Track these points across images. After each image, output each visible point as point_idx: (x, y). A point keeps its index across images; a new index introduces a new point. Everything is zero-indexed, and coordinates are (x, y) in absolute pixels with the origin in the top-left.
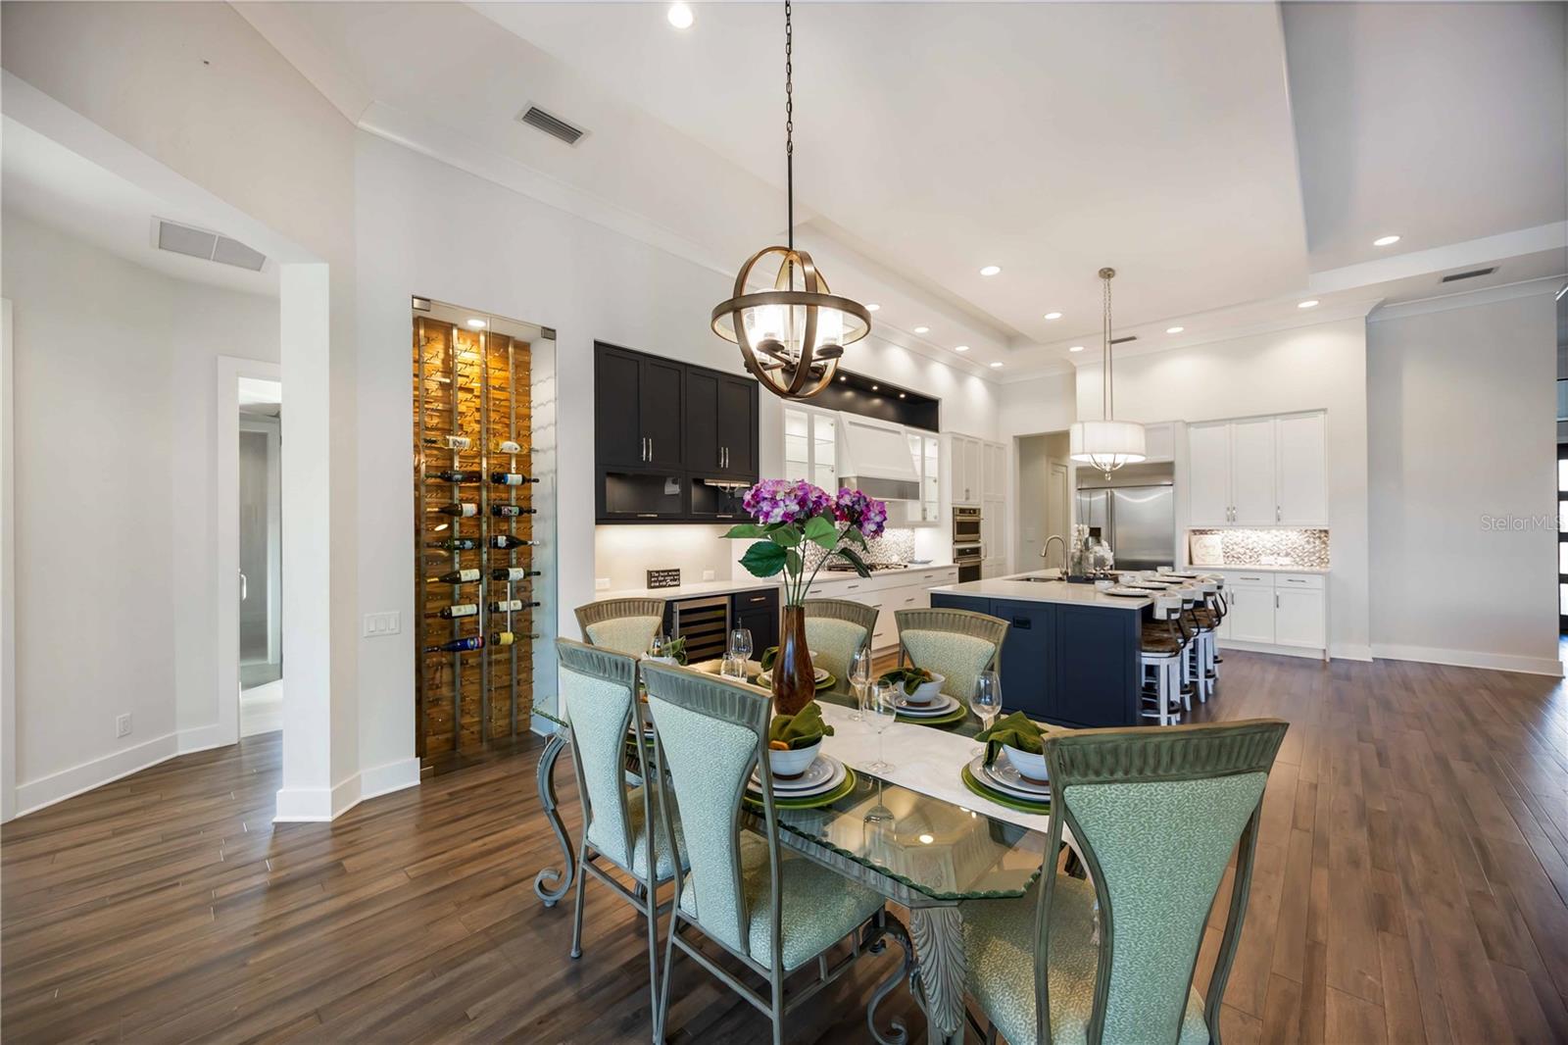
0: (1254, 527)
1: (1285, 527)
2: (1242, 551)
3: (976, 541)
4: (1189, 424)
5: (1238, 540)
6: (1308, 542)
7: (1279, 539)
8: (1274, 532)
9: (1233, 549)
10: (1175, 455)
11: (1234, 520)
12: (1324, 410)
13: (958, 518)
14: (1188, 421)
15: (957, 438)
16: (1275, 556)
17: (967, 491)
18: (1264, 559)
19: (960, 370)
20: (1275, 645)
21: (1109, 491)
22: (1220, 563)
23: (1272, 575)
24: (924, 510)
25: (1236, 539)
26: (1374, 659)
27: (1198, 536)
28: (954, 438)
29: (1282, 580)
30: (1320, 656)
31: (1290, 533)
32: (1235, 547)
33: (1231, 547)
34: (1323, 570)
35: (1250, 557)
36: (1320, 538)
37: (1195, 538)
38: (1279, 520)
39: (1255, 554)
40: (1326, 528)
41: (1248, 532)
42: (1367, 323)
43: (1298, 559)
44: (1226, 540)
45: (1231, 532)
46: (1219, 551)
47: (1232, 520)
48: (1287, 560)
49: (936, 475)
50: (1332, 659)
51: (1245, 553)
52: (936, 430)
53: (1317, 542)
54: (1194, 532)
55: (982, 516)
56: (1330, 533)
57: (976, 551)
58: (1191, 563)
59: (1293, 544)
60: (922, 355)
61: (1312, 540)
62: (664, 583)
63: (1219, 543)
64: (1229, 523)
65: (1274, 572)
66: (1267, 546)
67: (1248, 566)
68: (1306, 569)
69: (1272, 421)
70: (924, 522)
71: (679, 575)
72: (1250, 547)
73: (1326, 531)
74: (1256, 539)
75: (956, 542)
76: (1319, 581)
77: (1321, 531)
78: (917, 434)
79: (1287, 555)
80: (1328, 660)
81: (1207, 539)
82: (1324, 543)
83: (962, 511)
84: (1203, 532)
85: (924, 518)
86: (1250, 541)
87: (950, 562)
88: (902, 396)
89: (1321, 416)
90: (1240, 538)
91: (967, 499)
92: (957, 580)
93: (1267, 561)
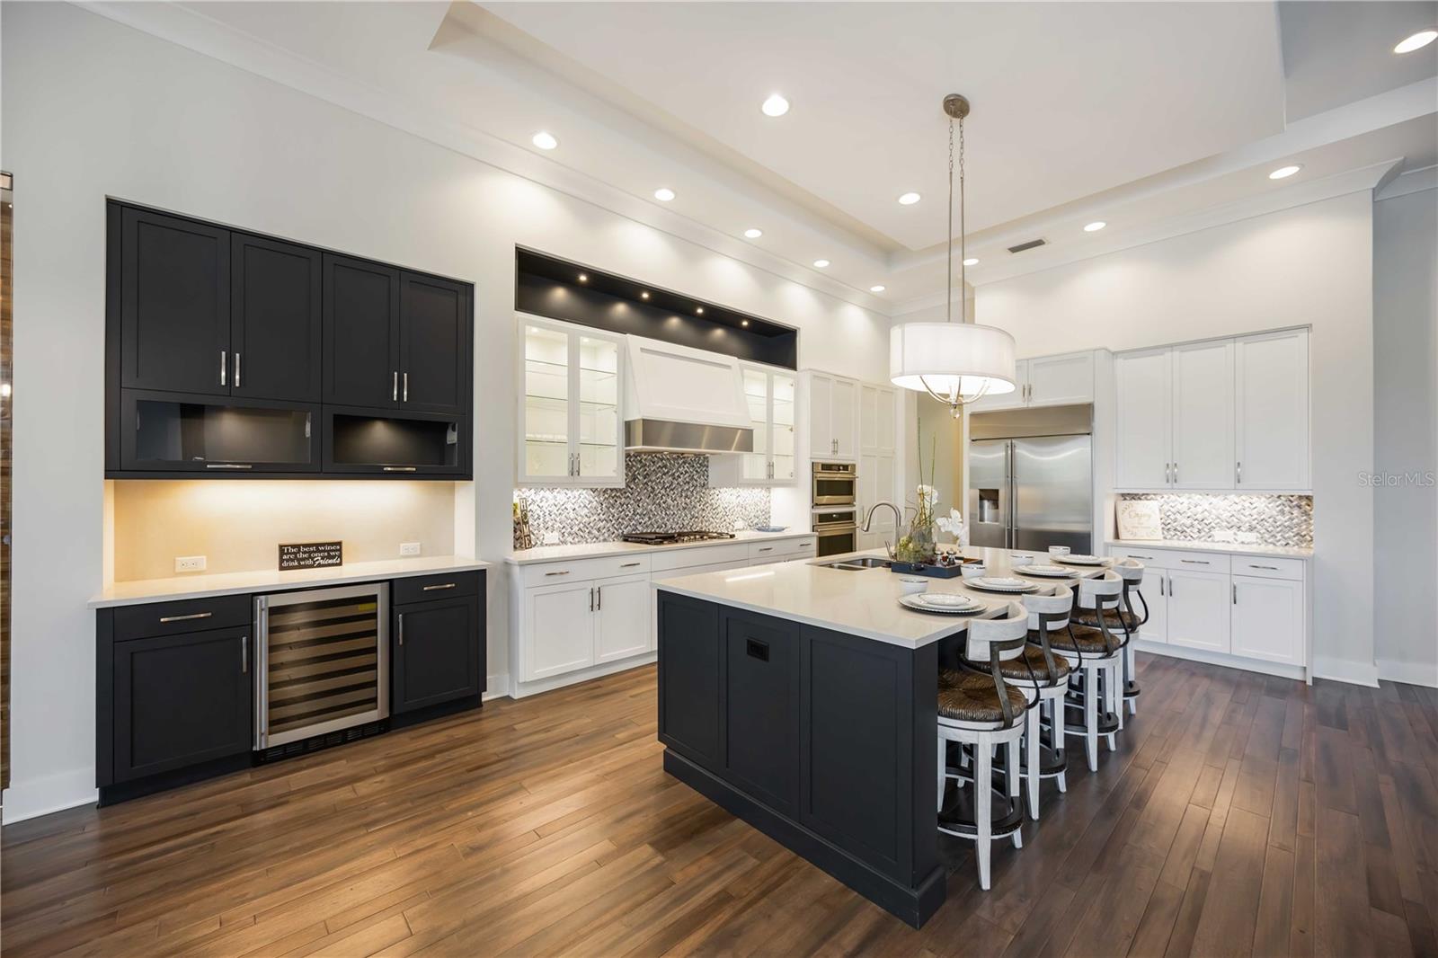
0: (1207, 491)
1: (1249, 491)
2: (1188, 522)
3: (850, 504)
4: (1115, 354)
5: (1183, 508)
6: (1282, 512)
7: (1239, 507)
8: (1233, 497)
9: (1175, 521)
10: (1094, 397)
11: (1176, 481)
12: (1308, 327)
13: (819, 475)
14: (1113, 349)
15: (818, 377)
16: (1235, 530)
17: (835, 443)
18: (1218, 534)
19: (829, 293)
20: (1230, 656)
21: (1009, 441)
22: (1158, 539)
23: (1229, 556)
24: (771, 465)
25: (1179, 507)
26: (1380, 681)
27: (1127, 502)
28: (815, 376)
29: (1241, 566)
30: (1298, 676)
31: (1255, 499)
32: (1178, 516)
33: (1172, 517)
34: (1304, 552)
35: (1199, 531)
36: (1299, 507)
37: (1122, 505)
38: (1239, 482)
39: (1205, 528)
40: (1309, 493)
41: (1196, 498)
42: (1374, 202)
43: (1267, 536)
44: (1166, 507)
45: (1173, 497)
46: (1156, 521)
47: (1172, 479)
48: (1252, 537)
49: (791, 423)
50: (1315, 679)
51: (1192, 526)
52: (793, 366)
53: (1296, 512)
54: (1124, 496)
55: (857, 474)
56: (1314, 500)
57: (849, 517)
58: (1117, 536)
59: (1259, 514)
60: (767, 270)
61: (1287, 509)
62: (308, 562)
63: (1158, 512)
64: (1169, 485)
65: (1231, 554)
66: (1224, 517)
67: (1196, 544)
68: (1280, 550)
69: (1230, 346)
70: (770, 482)
71: (340, 550)
72: (1199, 517)
73: (1309, 498)
74: (1207, 507)
75: (815, 505)
76: (1296, 570)
77: (1300, 497)
78: (761, 370)
79: (1251, 529)
80: (1309, 682)
81: (1139, 506)
82: (1306, 513)
83: (827, 467)
84: (1134, 497)
85: (770, 476)
86: (1199, 509)
87: (807, 530)
88: (745, 323)
89: (1303, 335)
90: (1185, 505)
91: (835, 452)
92: (815, 553)
93: (1223, 539)
